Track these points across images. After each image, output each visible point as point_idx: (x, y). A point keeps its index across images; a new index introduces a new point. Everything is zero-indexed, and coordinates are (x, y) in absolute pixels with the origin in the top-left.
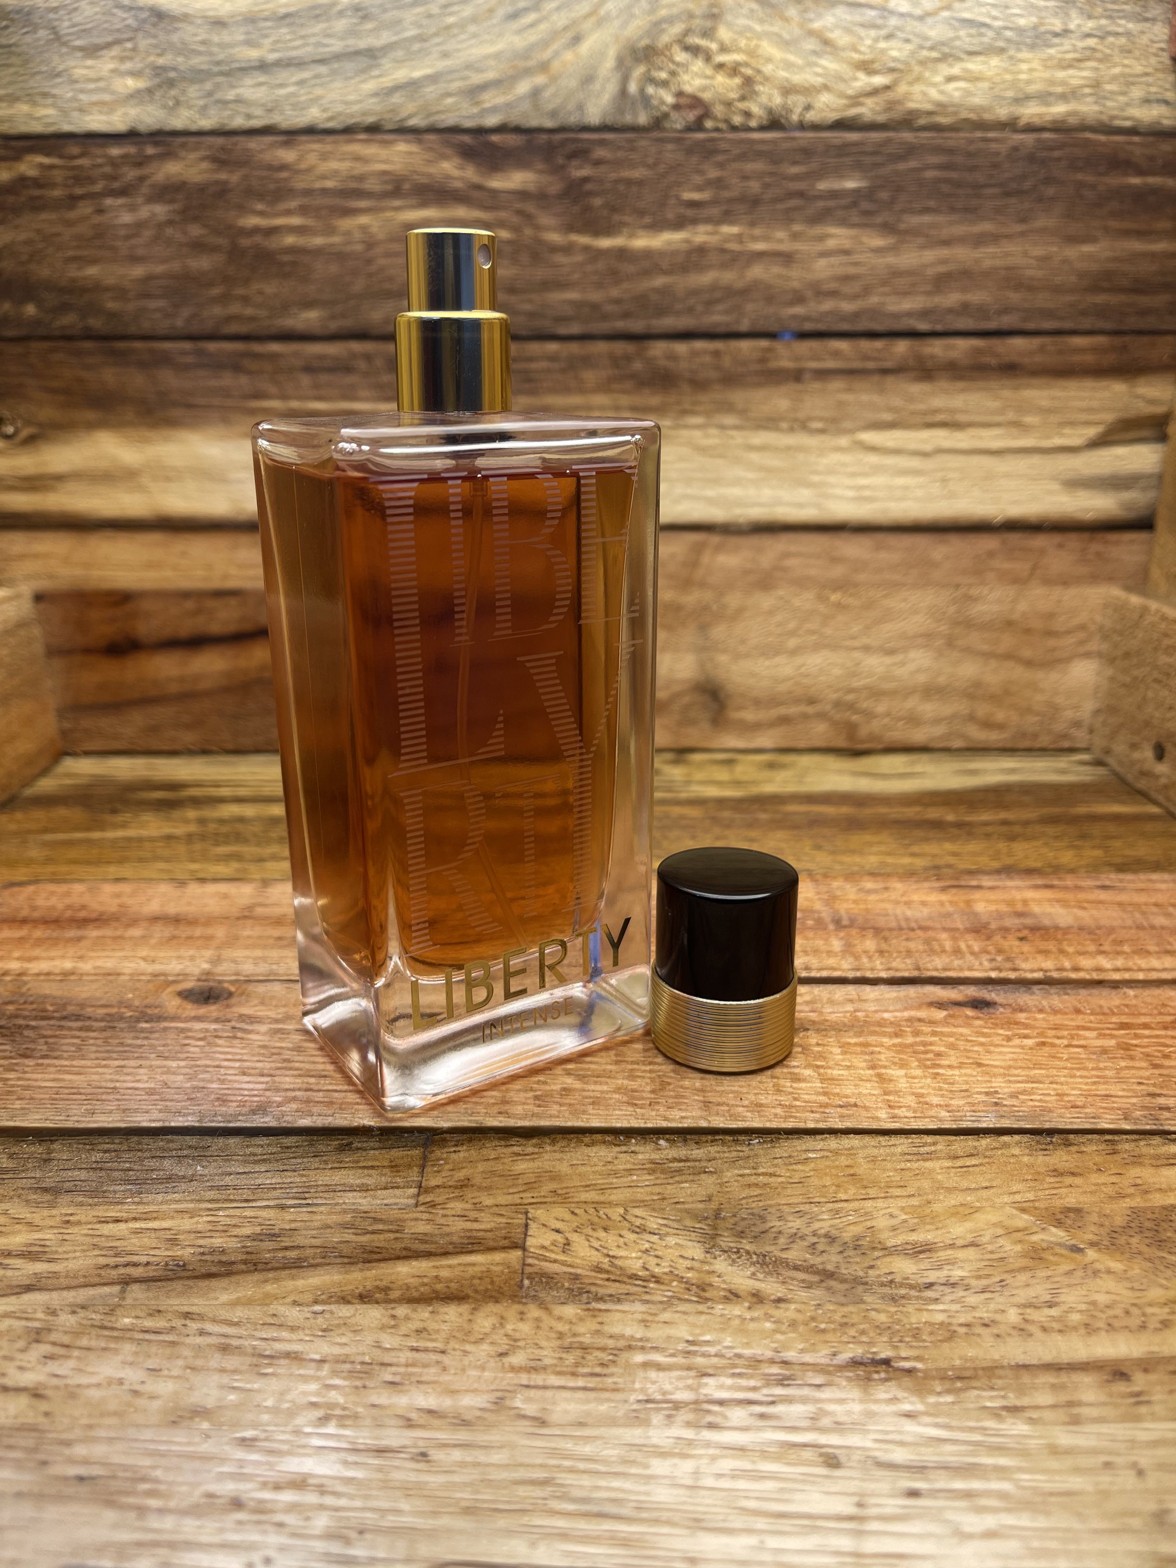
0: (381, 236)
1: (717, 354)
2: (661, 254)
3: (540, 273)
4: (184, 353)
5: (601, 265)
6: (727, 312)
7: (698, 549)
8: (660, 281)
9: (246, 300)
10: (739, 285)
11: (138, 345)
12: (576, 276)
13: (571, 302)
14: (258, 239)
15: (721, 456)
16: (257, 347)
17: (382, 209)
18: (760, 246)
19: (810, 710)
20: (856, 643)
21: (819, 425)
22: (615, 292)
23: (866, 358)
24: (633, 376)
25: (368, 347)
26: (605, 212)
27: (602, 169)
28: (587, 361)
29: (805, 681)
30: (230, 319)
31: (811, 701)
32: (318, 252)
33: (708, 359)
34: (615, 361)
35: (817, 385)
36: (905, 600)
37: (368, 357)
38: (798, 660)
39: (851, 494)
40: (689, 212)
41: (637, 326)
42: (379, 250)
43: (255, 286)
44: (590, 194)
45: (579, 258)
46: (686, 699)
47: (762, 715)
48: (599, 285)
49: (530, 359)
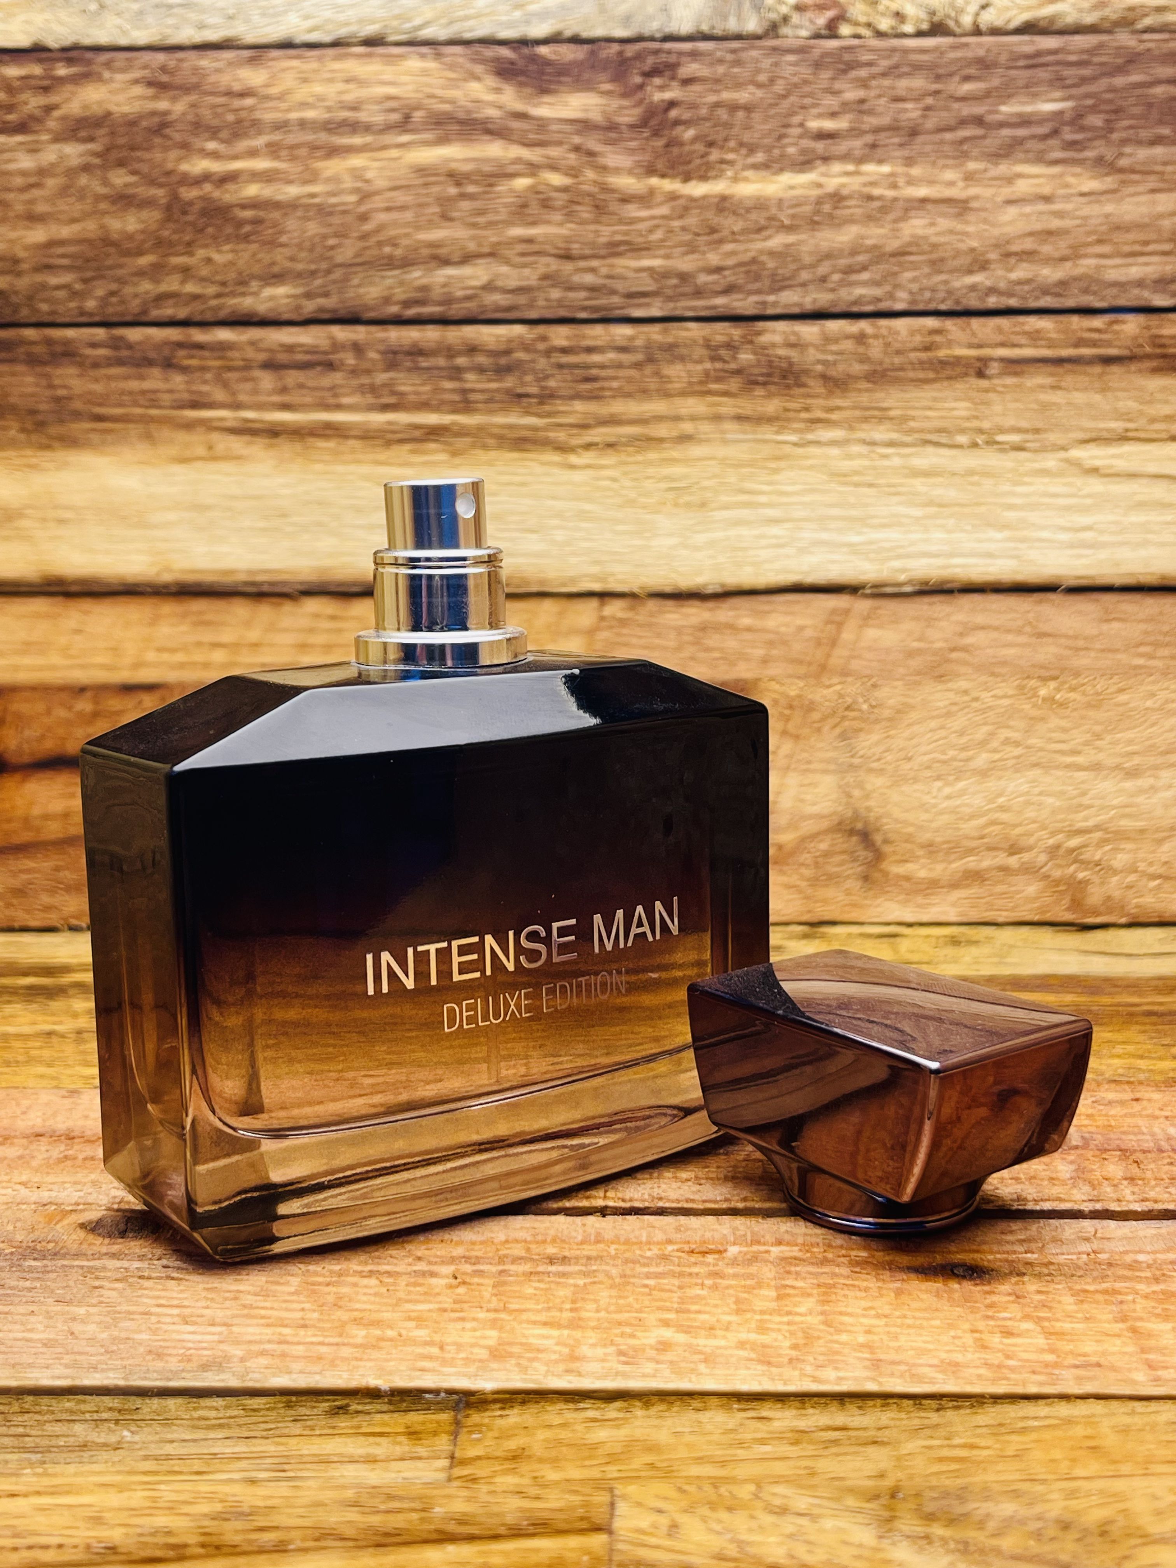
0: (381, 183)
1: (861, 338)
2: (781, 200)
3: (606, 233)
4: (94, 345)
5: (692, 221)
6: (877, 284)
7: (837, 621)
8: (778, 241)
9: (186, 272)
10: (893, 245)
11: (30, 333)
12: (658, 235)
13: (650, 270)
14: (208, 187)
15: (871, 485)
16: (198, 336)
17: (384, 148)
18: (922, 192)
19: (1013, 861)
20: (1079, 759)
21: (1015, 438)
22: (713, 259)
23: (1079, 343)
24: (738, 372)
25: (359, 333)
26: (699, 147)
27: (697, 88)
28: (673, 352)
29: (1004, 817)
30: (161, 298)
31: (1014, 850)
32: (291, 206)
33: (848, 345)
34: (714, 351)
35: (1010, 381)
36: (1153, 695)
37: (358, 348)
38: (992, 784)
39: (1064, 537)
40: (820, 146)
41: (744, 304)
42: (378, 202)
43: (201, 253)
44: (677, 122)
45: (664, 210)
46: (823, 846)
47: (939, 870)
48: (691, 248)
49: (590, 350)
